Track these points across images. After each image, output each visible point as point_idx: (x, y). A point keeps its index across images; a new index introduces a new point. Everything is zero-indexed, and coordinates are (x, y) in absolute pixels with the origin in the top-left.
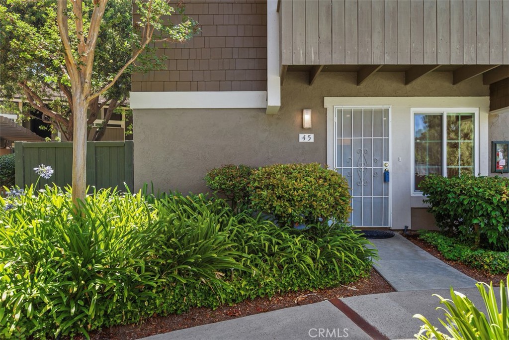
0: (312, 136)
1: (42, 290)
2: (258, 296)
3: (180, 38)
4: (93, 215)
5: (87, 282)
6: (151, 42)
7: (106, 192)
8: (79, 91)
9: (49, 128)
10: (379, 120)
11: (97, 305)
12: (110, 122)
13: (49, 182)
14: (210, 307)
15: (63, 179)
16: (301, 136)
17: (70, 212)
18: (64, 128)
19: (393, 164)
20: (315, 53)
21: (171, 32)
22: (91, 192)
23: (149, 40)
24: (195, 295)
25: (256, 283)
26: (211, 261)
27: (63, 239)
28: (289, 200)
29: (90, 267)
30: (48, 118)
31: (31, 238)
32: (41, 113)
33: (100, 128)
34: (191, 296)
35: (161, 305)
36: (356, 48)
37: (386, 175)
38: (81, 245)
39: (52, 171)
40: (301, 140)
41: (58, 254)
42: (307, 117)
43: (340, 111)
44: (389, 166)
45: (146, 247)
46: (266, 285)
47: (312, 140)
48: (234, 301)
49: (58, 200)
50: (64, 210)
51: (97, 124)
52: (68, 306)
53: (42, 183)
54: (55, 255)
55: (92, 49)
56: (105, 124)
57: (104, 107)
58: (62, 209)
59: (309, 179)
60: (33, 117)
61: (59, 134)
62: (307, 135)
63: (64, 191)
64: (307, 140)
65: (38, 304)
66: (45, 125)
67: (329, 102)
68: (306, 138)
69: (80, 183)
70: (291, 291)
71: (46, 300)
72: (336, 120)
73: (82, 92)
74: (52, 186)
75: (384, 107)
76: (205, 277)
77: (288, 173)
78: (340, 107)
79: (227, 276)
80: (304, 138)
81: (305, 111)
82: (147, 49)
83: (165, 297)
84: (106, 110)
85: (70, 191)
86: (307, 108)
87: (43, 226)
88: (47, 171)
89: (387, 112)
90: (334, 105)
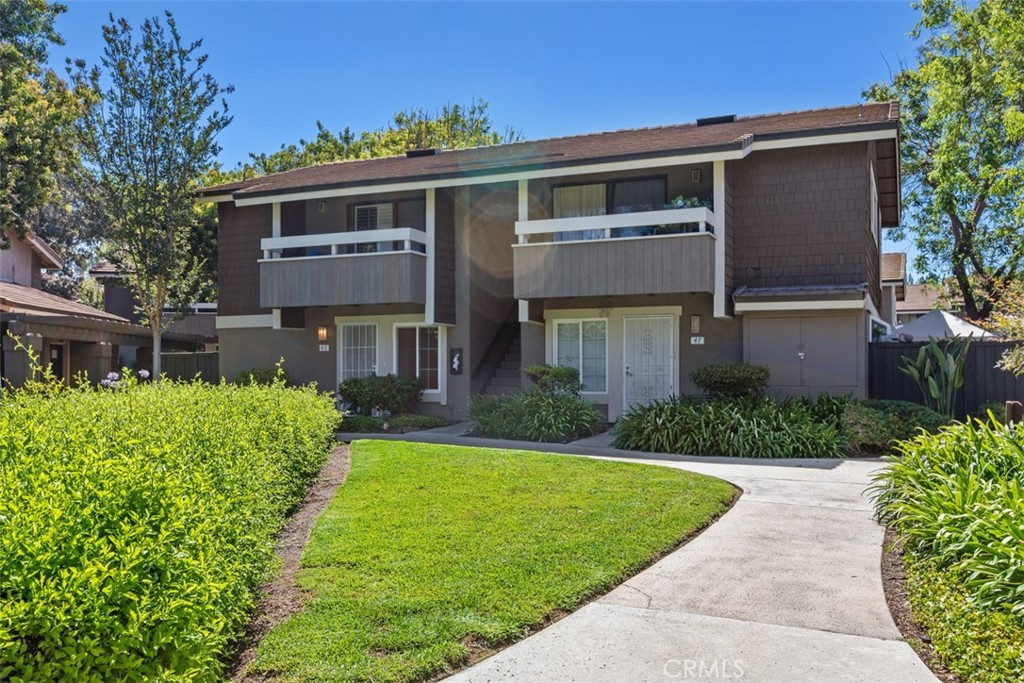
0: (328, 347)
10: (371, 331)
19: (379, 368)
42: (323, 332)
43: (344, 327)
44: (376, 369)
47: (327, 350)
62: (324, 346)
64: (324, 350)
67: (337, 320)
68: (324, 348)
72: (341, 334)
75: (373, 323)
78: (344, 324)
80: (322, 348)
89: (375, 327)
90: (341, 322)
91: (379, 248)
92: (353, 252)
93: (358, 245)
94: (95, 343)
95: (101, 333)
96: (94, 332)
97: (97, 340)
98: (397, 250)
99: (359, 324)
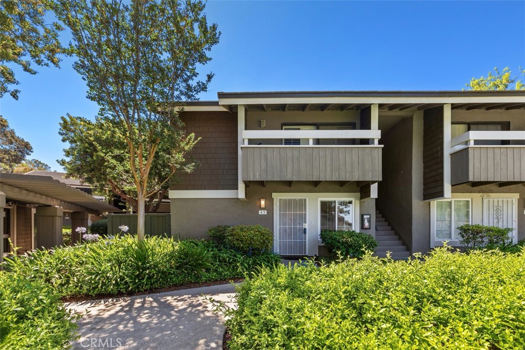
0: (266, 211)
1: (124, 273)
2: (221, 279)
3: (189, 171)
4: (147, 247)
5: (143, 270)
6: (175, 172)
7: (155, 238)
8: (141, 193)
9: (125, 204)
10: (302, 204)
11: (147, 279)
12: (163, 200)
13: (126, 233)
14: (198, 283)
15: (133, 231)
16: (260, 211)
17: (136, 245)
18: (134, 205)
19: (309, 225)
20: (259, 176)
21: (185, 168)
22: (147, 237)
23: (174, 171)
24: (191, 278)
25: (221, 274)
26: (200, 265)
27: (133, 255)
28: (241, 241)
29: (144, 266)
30: (125, 199)
31: (118, 255)
32: (120, 197)
33: (156, 204)
34: (189, 278)
35: (175, 281)
36: (279, 173)
37: (305, 229)
38: (141, 258)
39: (128, 228)
40: (260, 213)
41: (131, 261)
42: (263, 202)
43: (280, 200)
44: (306, 226)
45: (170, 259)
46: (225, 275)
47: (266, 213)
48: (210, 281)
49: (130, 240)
50: (134, 245)
51: (155, 202)
52: (135, 280)
53: (122, 234)
54: (129, 261)
55: (147, 176)
56: (160, 202)
57: (160, 192)
58: (132, 244)
59: (252, 232)
60: (116, 198)
61: (131, 207)
62: (263, 211)
63: (134, 237)
64: (263, 213)
65: (122, 279)
66: (123, 203)
67: (274, 195)
68: (263, 212)
69: (141, 233)
70: (237, 277)
71: (125, 277)
72: (278, 204)
73: (142, 194)
74: (127, 235)
75: (303, 198)
76: (196, 271)
77: (242, 229)
78: (281, 198)
79: (208, 270)
80: (261, 212)
81: (261, 200)
82: (174, 175)
83: (177, 278)
84: (160, 193)
85: (136, 237)
86: (263, 198)
87: (124, 250)
88: (125, 228)
89: (305, 200)
90: (277, 197)
91: (301, 143)
92: (282, 144)
93: (285, 140)
94: (50, 206)
95: (55, 200)
96: (49, 198)
97: (52, 204)
98: (319, 144)
99: (293, 198)
